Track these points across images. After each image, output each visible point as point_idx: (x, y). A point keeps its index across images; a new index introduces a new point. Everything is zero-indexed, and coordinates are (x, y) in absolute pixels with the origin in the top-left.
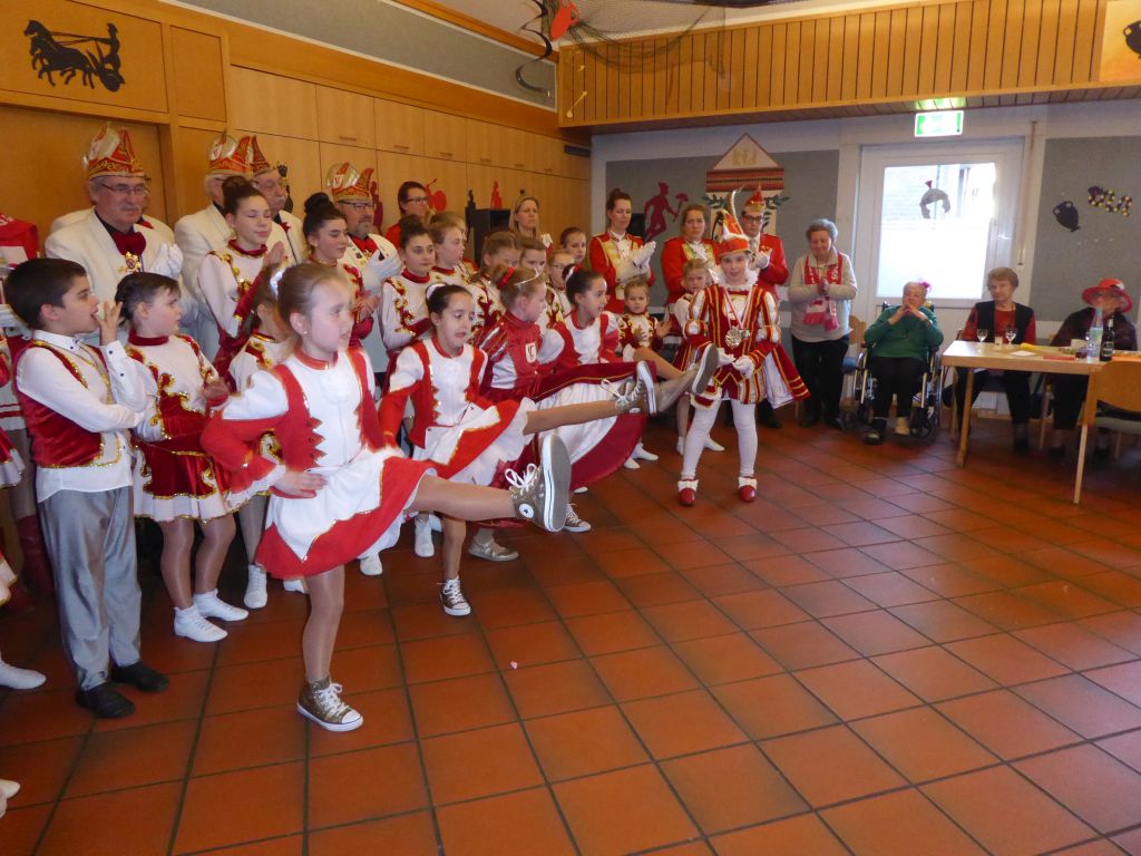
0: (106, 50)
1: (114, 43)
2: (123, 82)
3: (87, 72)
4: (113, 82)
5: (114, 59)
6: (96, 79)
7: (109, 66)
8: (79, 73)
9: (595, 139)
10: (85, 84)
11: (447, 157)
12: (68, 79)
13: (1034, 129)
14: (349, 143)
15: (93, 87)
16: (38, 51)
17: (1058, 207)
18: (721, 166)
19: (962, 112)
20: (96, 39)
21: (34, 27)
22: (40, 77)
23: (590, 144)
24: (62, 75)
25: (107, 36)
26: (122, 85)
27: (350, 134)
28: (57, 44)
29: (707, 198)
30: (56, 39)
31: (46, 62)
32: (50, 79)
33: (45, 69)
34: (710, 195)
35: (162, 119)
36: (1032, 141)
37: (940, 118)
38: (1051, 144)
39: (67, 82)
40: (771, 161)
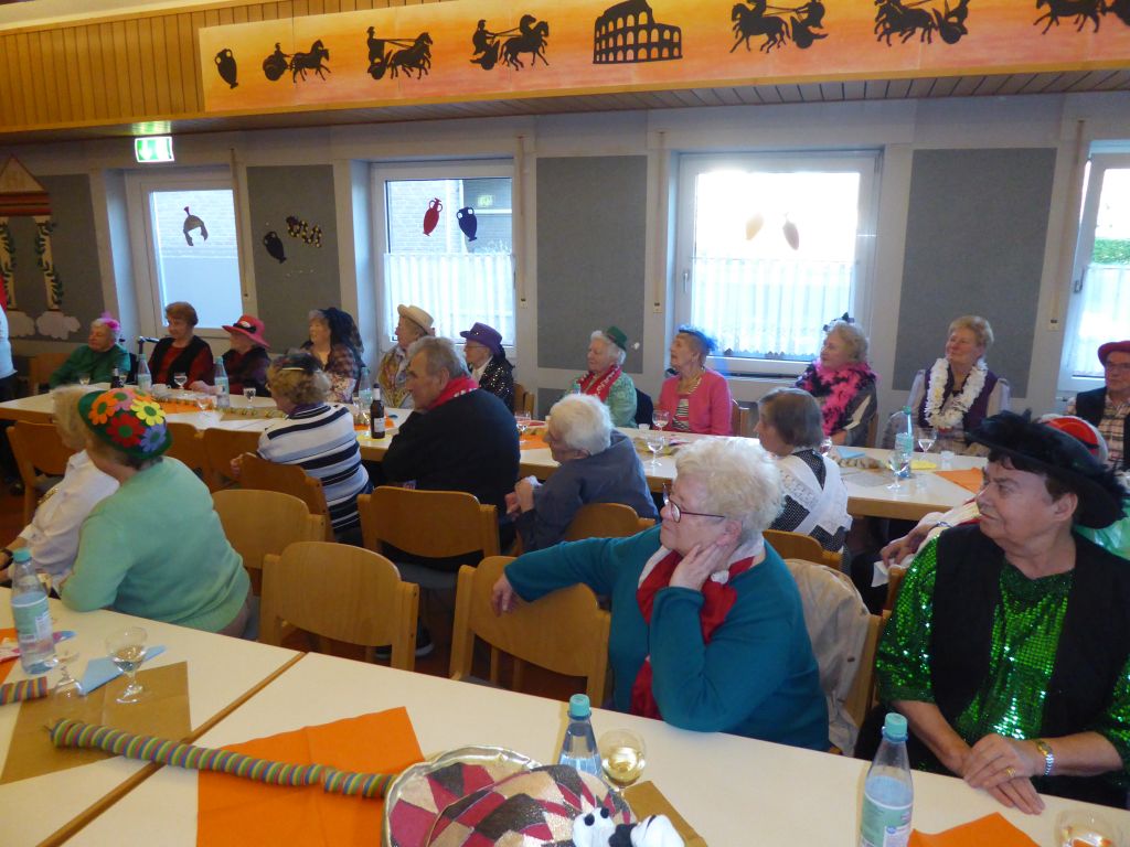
17: (266, 238)
19: (170, 138)
38: (250, 172)
40: (36, 184)
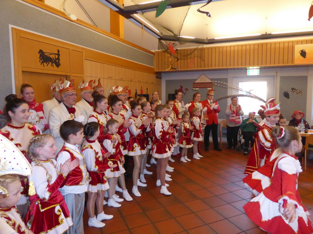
0: (57, 56)
1: (59, 55)
2: (60, 65)
3: (52, 63)
4: (58, 65)
5: (58, 59)
6: (54, 64)
7: (57, 61)
8: (50, 63)
9: (162, 74)
10: (51, 66)
11: (131, 81)
12: (48, 65)
13: (277, 74)
14: (110, 78)
15: (53, 66)
16: (41, 58)
17: (284, 93)
18: (197, 82)
19: (259, 70)
20: (55, 54)
21: (41, 51)
22: (41, 64)
23: (161, 76)
24: (46, 63)
25: (57, 53)
26: (60, 66)
27: (110, 76)
28: (45, 56)
29: (193, 90)
30: (46, 54)
31: (43, 60)
32: (43, 65)
33: (43, 62)
34: (194, 89)
35: (69, 74)
36: (277, 77)
37: (254, 71)
38: (281, 77)
39: (47, 66)
40: (210, 80)
